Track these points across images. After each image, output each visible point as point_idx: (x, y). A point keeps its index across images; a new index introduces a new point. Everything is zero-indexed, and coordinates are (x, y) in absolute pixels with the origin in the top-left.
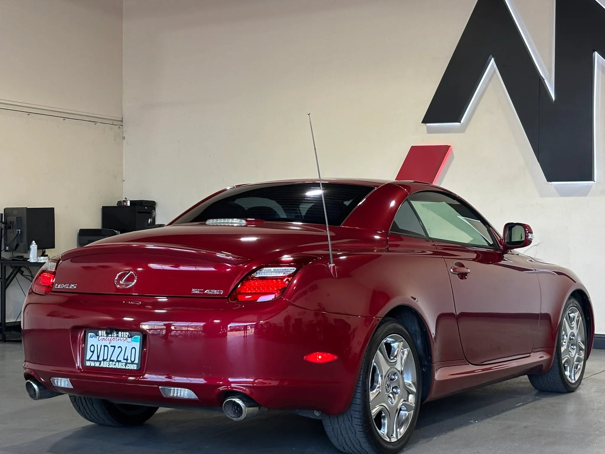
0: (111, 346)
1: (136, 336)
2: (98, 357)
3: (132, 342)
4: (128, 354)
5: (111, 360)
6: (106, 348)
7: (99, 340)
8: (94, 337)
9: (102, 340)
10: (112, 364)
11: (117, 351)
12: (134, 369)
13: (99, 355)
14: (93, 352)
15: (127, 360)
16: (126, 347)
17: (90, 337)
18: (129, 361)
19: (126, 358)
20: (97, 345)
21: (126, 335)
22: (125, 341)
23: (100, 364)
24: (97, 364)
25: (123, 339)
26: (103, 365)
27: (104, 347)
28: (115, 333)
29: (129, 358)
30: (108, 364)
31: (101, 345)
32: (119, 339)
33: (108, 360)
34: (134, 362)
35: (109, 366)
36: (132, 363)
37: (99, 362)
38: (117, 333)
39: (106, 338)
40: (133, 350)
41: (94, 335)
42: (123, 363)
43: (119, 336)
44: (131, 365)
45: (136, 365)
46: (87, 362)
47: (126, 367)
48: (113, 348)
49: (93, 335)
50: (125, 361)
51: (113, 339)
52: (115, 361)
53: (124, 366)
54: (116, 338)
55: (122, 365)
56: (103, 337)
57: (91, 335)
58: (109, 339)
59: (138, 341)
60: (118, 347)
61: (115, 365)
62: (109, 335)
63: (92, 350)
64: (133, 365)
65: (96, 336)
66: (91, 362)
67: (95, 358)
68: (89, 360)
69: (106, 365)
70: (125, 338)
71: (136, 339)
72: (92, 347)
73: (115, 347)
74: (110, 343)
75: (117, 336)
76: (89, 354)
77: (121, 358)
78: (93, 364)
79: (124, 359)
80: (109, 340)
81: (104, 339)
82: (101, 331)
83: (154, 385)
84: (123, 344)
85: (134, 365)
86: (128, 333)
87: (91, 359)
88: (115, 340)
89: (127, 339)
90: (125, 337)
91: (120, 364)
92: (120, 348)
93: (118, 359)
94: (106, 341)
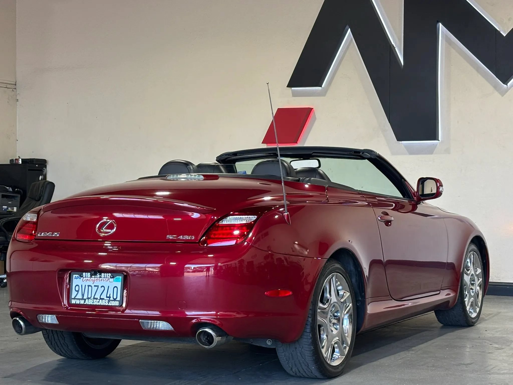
0: (95, 286)
1: (117, 277)
2: (83, 295)
3: (114, 282)
4: (110, 292)
5: (94, 298)
6: (90, 287)
7: (83, 281)
8: (78, 278)
9: (86, 281)
10: (96, 302)
11: (101, 290)
12: (116, 305)
13: (83, 294)
14: (78, 291)
15: (110, 297)
16: (109, 287)
17: (75, 278)
18: (112, 299)
19: (108, 296)
20: (82, 285)
21: (108, 276)
22: (107, 281)
23: (85, 302)
24: (82, 302)
25: (106, 279)
26: (87, 302)
27: (88, 287)
28: (99, 274)
29: (111, 296)
30: (92, 302)
31: (85, 285)
32: (102, 280)
33: (92, 298)
34: (117, 300)
35: (93, 303)
36: (115, 300)
37: (84, 300)
38: (100, 274)
39: (90, 279)
40: (115, 289)
41: (79, 276)
42: (106, 301)
43: (102, 277)
44: (114, 302)
46: (72, 300)
47: (108, 303)
49: (77, 276)
50: (108, 299)
51: (96, 280)
52: (99, 298)
53: (107, 303)
54: (99, 279)
55: (105, 302)
56: (87, 278)
57: (75, 277)
58: (92, 279)
59: (119, 281)
60: (101, 287)
61: (99, 302)
62: (93, 276)
63: (77, 289)
64: (115, 302)
65: (80, 277)
66: (77, 300)
67: (80, 296)
68: (74, 299)
70: (107, 279)
71: (118, 279)
72: (77, 287)
73: (98, 286)
74: (93, 283)
75: (100, 277)
76: (74, 294)
77: (104, 296)
78: (78, 302)
79: (107, 297)
80: (92, 281)
81: (88, 279)
82: (85, 273)
83: (135, 319)
84: (106, 284)
85: (117, 302)
86: (110, 274)
87: (76, 298)
88: (98, 280)
89: (109, 279)
90: (107, 277)
91: (104, 301)
92: (103, 288)
93: (101, 297)
94: (90, 281)
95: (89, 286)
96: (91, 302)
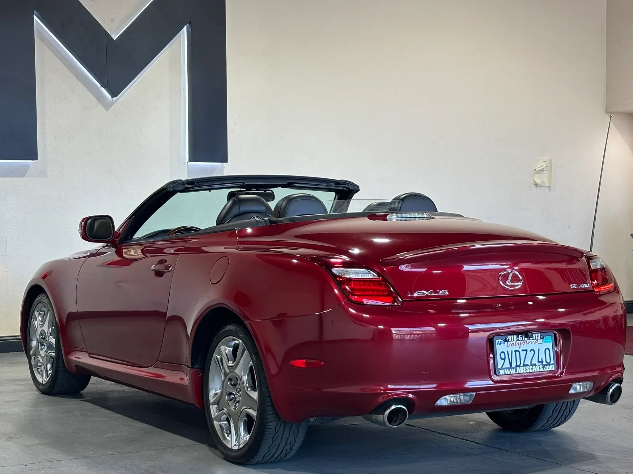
0: (523, 350)
1: (547, 337)
2: (511, 364)
3: (544, 343)
4: (542, 355)
5: (524, 365)
6: (517, 353)
7: (508, 346)
8: (502, 343)
9: (511, 346)
10: (529, 369)
11: (530, 354)
12: (552, 370)
13: (511, 361)
14: (504, 359)
15: (542, 362)
16: (539, 349)
17: (498, 344)
18: (544, 363)
19: (540, 360)
20: (508, 352)
21: (538, 336)
22: (536, 343)
23: (516, 371)
24: (513, 371)
26: (519, 371)
27: (515, 353)
28: (521, 336)
29: (544, 360)
30: (525, 369)
31: (512, 351)
32: (529, 342)
33: (522, 365)
34: (550, 363)
35: (526, 371)
36: (549, 364)
37: (514, 369)
39: (516, 343)
40: (547, 351)
41: (502, 341)
42: (540, 366)
44: (549, 366)
45: (553, 366)
46: (500, 370)
47: (543, 369)
48: (525, 352)
49: (500, 341)
50: (540, 364)
51: (523, 343)
54: (526, 342)
55: (540, 368)
56: (512, 342)
57: (498, 342)
58: (518, 343)
59: (550, 342)
60: (530, 351)
61: (532, 369)
63: (503, 357)
64: (550, 366)
65: (504, 342)
66: (505, 370)
67: (507, 365)
68: (502, 368)
69: (523, 371)
70: (535, 341)
71: (548, 340)
72: (503, 354)
73: (526, 351)
74: (520, 348)
76: (500, 363)
77: (535, 361)
78: (508, 372)
79: (539, 362)
80: (519, 345)
82: (510, 336)
85: (552, 366)
87: (503, 367)
89: (538, 341)
90: (536, 338)
91: (538, 367)
92: (532, 352)
93: (532, 363)
94: (516, 345)
95: (515, 351)
96: (523, 369)
